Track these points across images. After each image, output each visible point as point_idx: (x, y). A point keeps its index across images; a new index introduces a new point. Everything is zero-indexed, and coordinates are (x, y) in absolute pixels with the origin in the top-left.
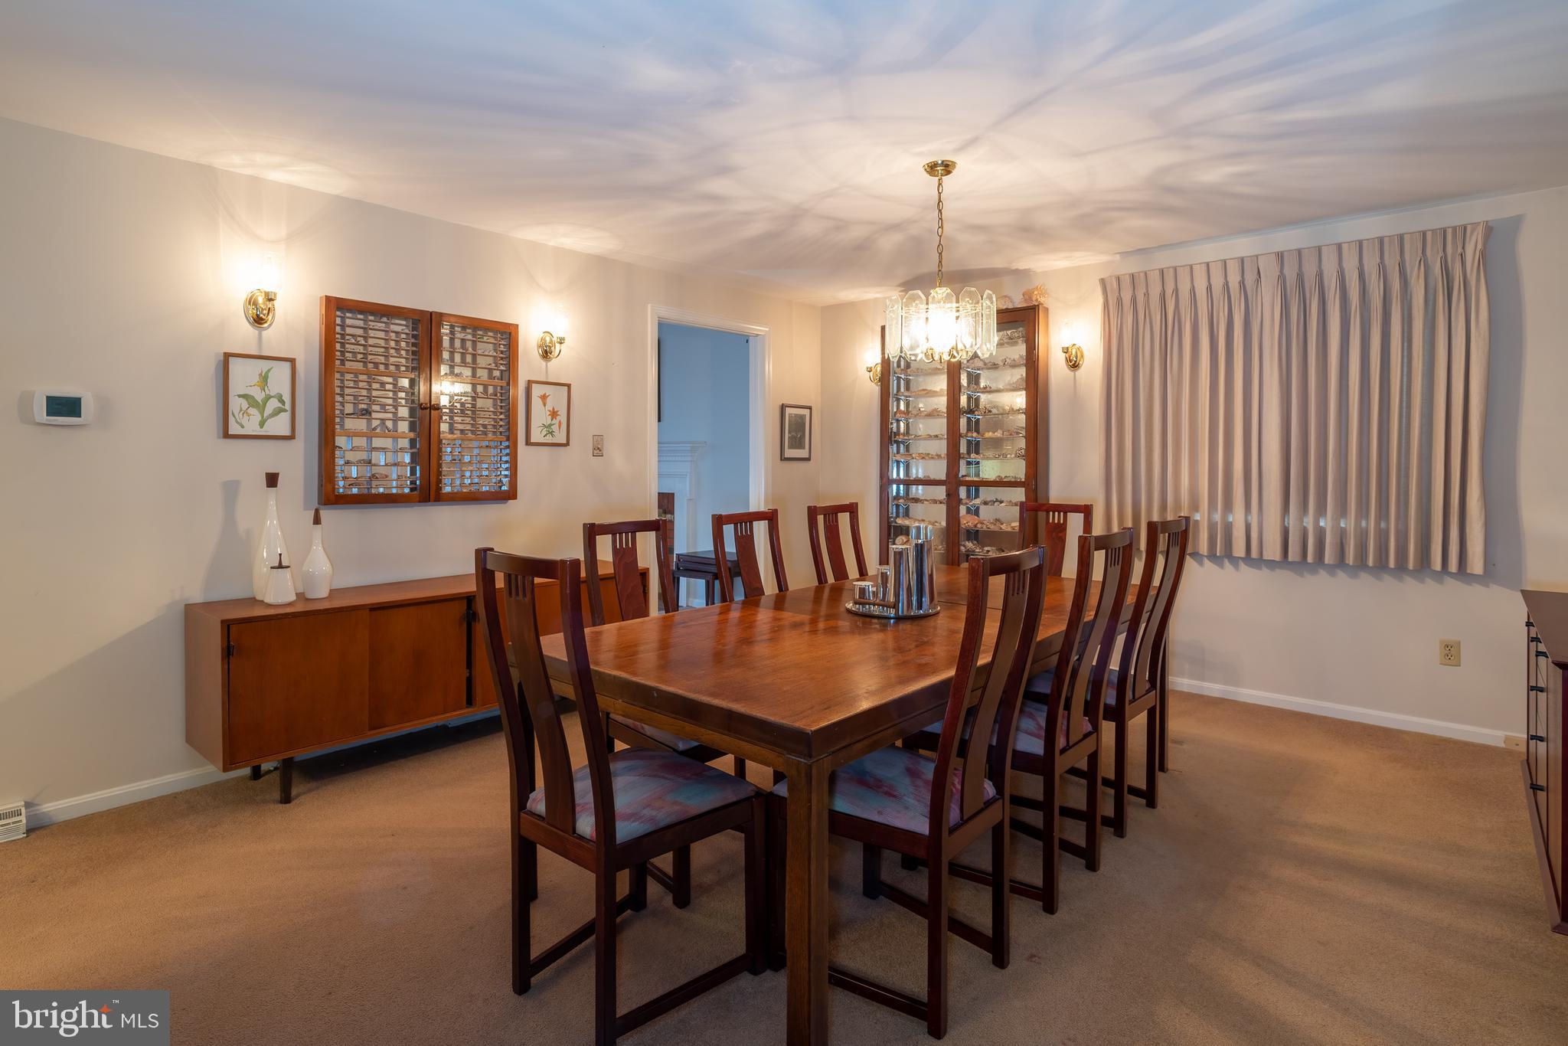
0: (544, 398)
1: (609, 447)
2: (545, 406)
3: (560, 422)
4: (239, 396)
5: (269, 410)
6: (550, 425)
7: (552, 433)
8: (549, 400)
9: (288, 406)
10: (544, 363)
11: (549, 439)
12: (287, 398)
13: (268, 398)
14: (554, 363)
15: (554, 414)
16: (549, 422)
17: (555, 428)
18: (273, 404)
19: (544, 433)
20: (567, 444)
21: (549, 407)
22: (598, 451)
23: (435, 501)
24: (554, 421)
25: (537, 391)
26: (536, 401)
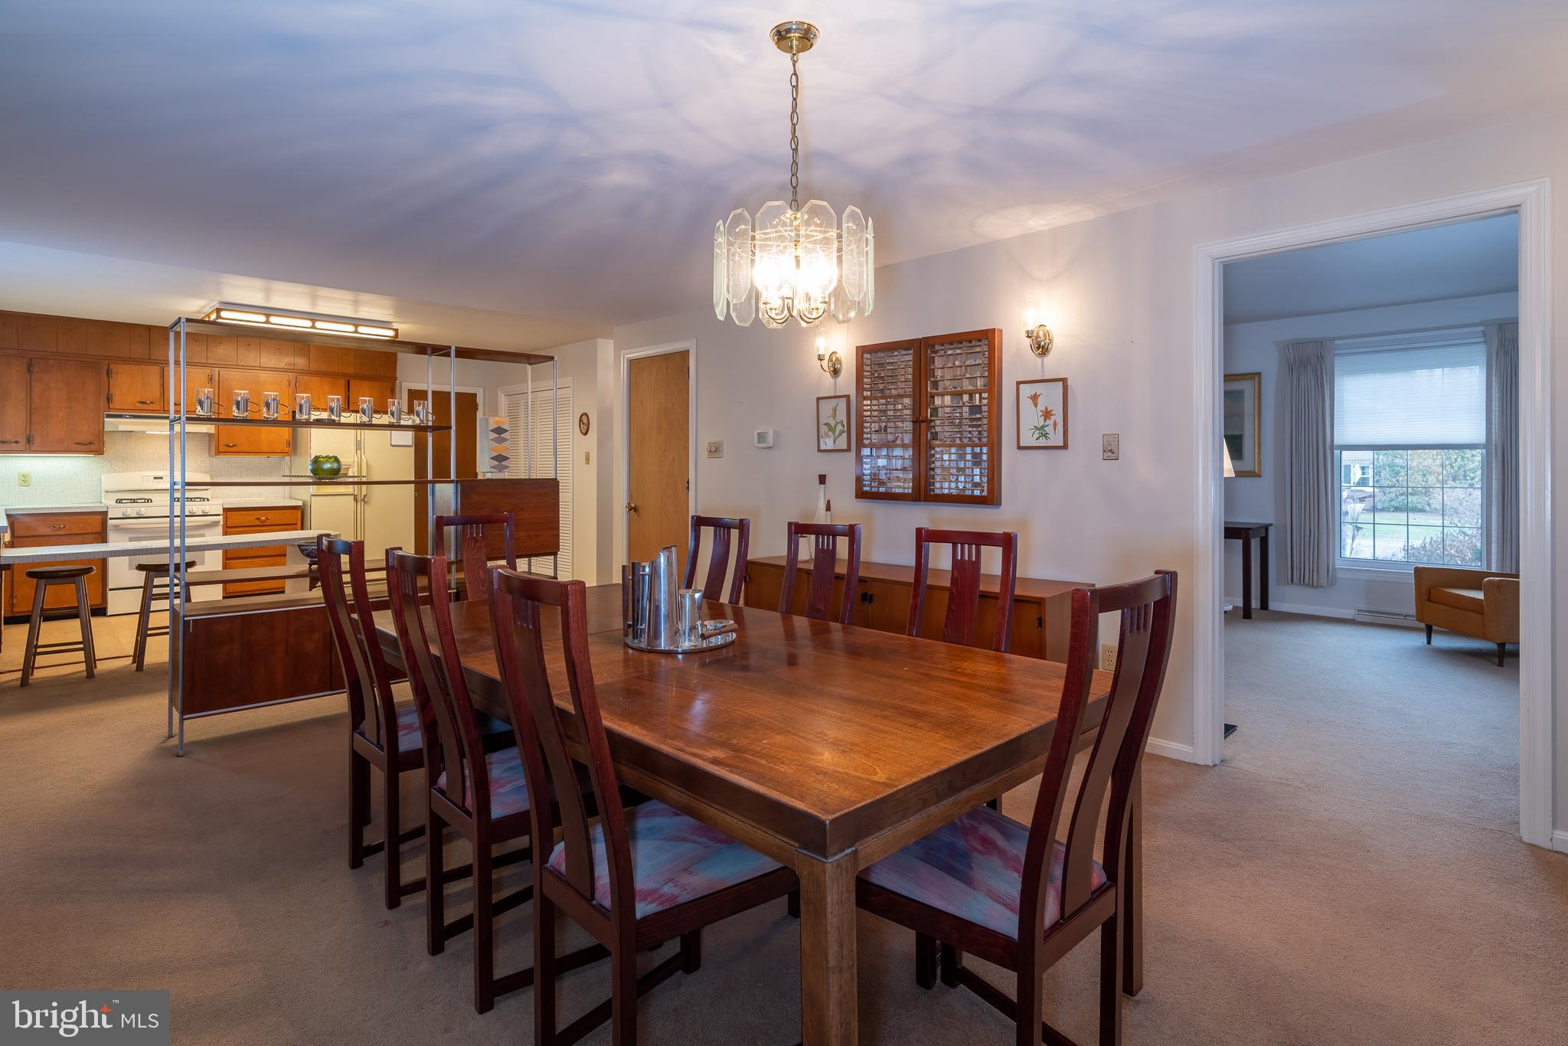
0: (1034, 398)
1: (1128, 449)
2: (1036, 407)
3: (1055, 422)
4: (824, 424)
5: (837, 433)
6: (1043, 427)
7: (1045, 435)
8: (1040, 400)
9: (846, 429)
10: (1039, 360)
11: (1042, 442)
12: (845, 423)
13: (837, 423)
14: (1049, 359)
15: (1047, 414)
16: (1042, 423)
17: (1049, 430)
18: (839, 428)
19: (1036, 435)
20: (1065, 447)
21: (1041, 407)
22: (1111, 452)
23: (924, 501)
24: (1048, 421)
25: (1026, 391)
26: (1026, 404)
